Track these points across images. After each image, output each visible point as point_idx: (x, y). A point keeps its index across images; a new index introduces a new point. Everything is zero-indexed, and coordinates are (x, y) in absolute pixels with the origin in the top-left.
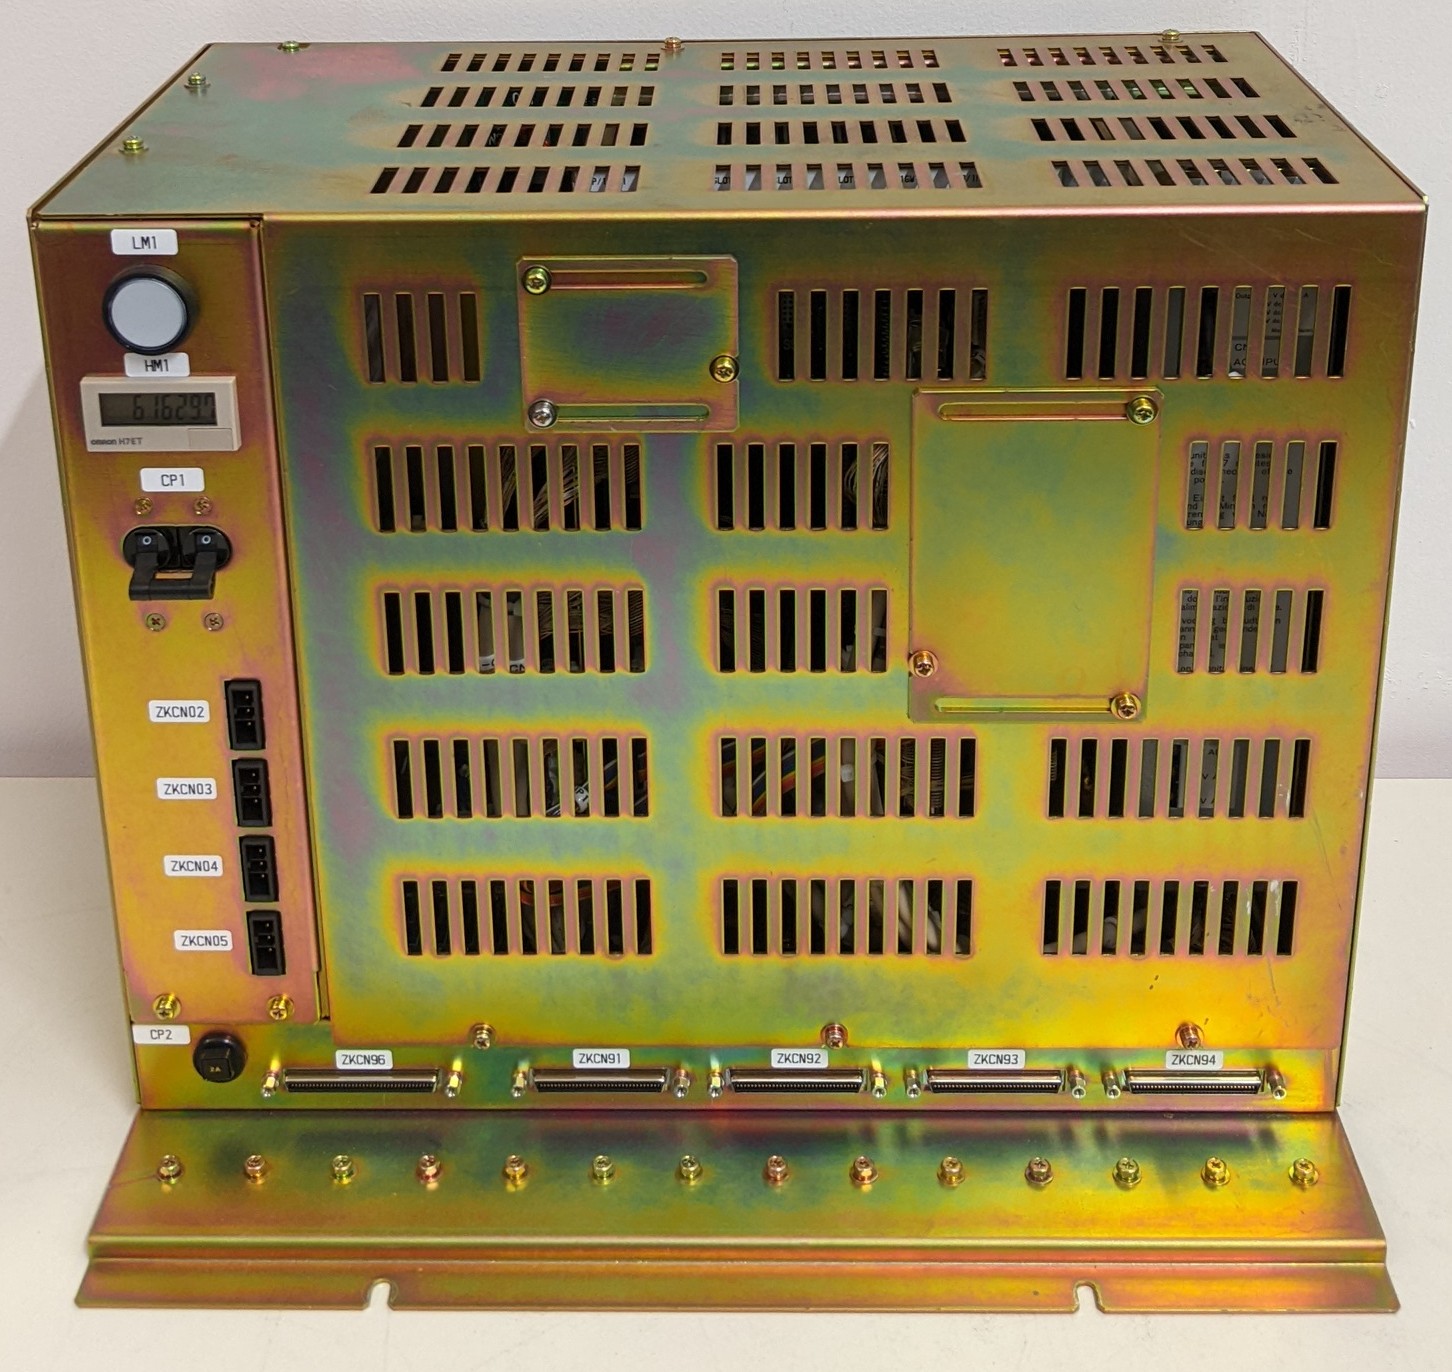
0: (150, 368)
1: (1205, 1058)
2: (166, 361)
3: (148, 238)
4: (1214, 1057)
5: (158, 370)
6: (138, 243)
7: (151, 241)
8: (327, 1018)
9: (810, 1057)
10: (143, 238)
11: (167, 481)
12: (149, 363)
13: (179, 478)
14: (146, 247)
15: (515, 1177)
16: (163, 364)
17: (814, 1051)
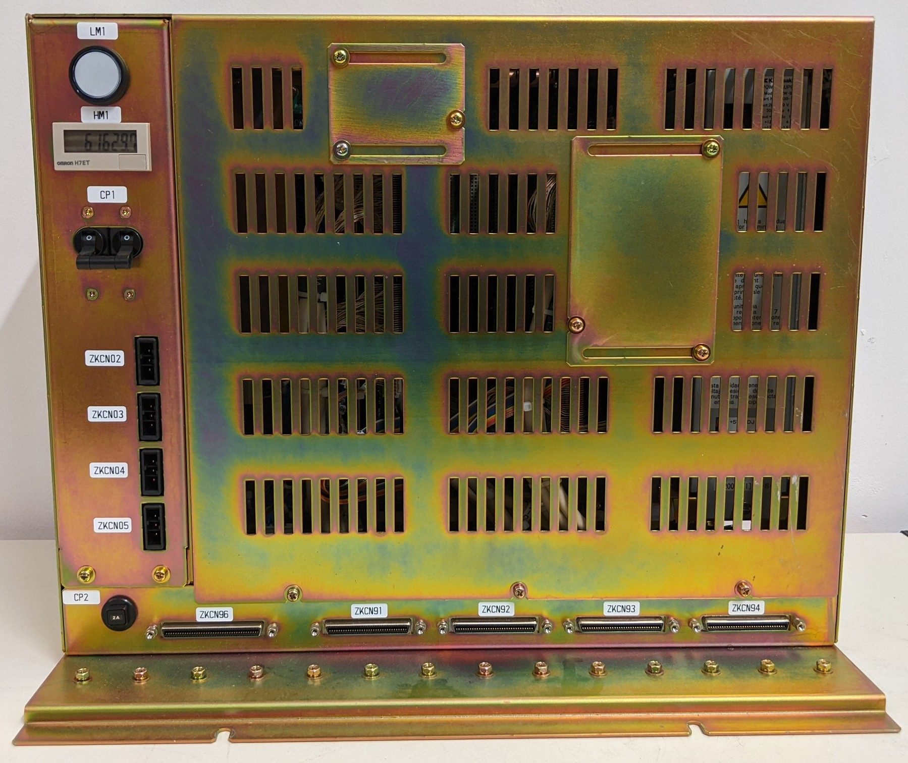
0: (96, 117)
1: (753, 607)
2: (107, 112)
3: (100, 28)
4: (758, 606)
5: (102, 118)
6: (94, 32)
7: (102, 30)
8: (192, 584)
9: (503, 608)
10: (97, 28)
11: (104, 195)
12: (96, 114)
13: (111, 193)
14: (98, 34)
15: (313, 676)
16: (105, 114)
17: (505, 604)
